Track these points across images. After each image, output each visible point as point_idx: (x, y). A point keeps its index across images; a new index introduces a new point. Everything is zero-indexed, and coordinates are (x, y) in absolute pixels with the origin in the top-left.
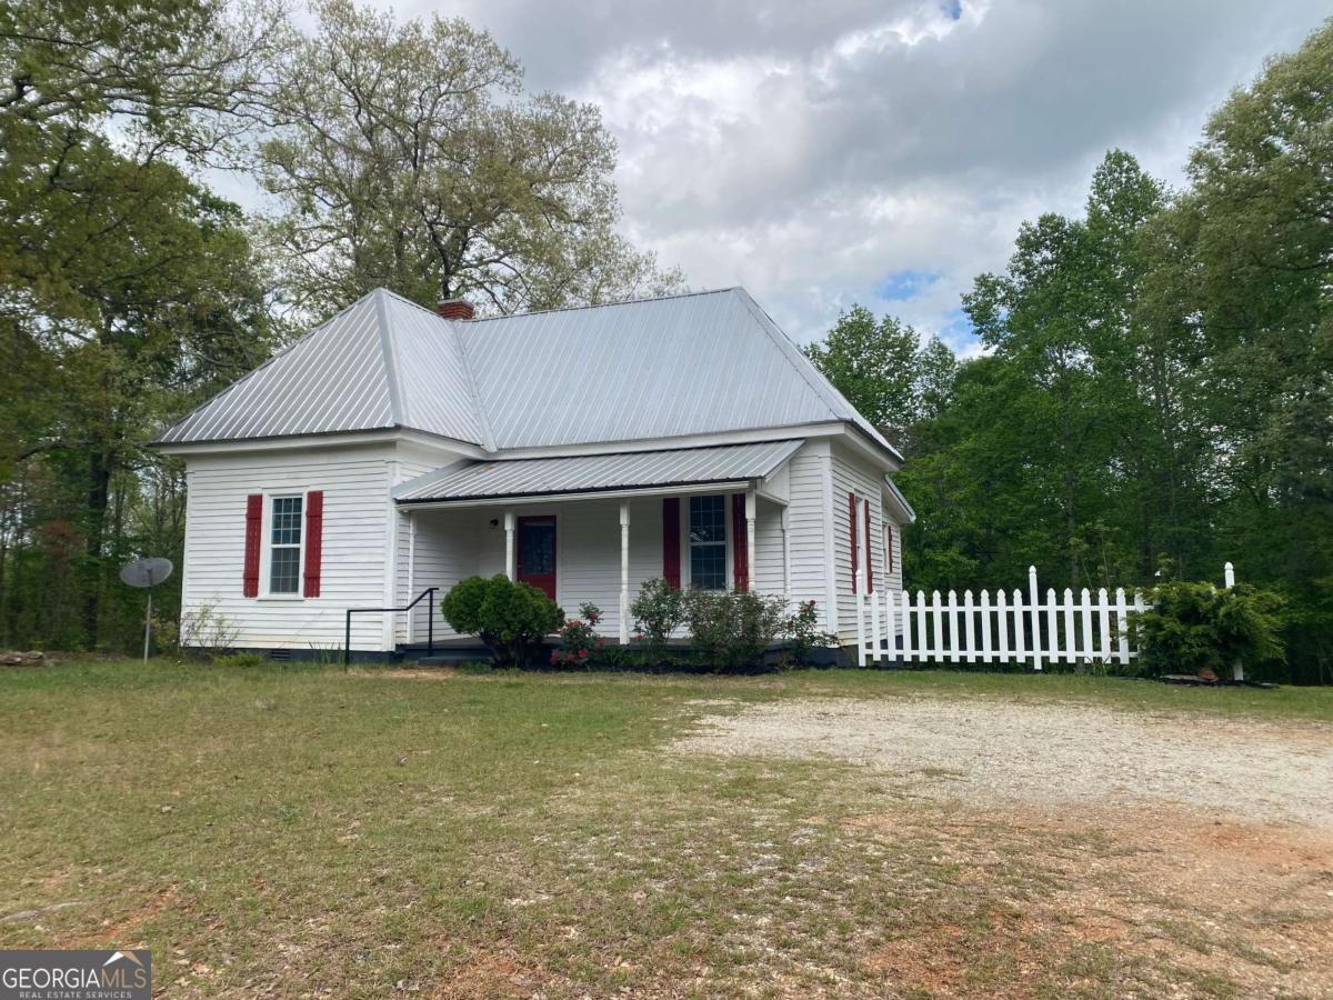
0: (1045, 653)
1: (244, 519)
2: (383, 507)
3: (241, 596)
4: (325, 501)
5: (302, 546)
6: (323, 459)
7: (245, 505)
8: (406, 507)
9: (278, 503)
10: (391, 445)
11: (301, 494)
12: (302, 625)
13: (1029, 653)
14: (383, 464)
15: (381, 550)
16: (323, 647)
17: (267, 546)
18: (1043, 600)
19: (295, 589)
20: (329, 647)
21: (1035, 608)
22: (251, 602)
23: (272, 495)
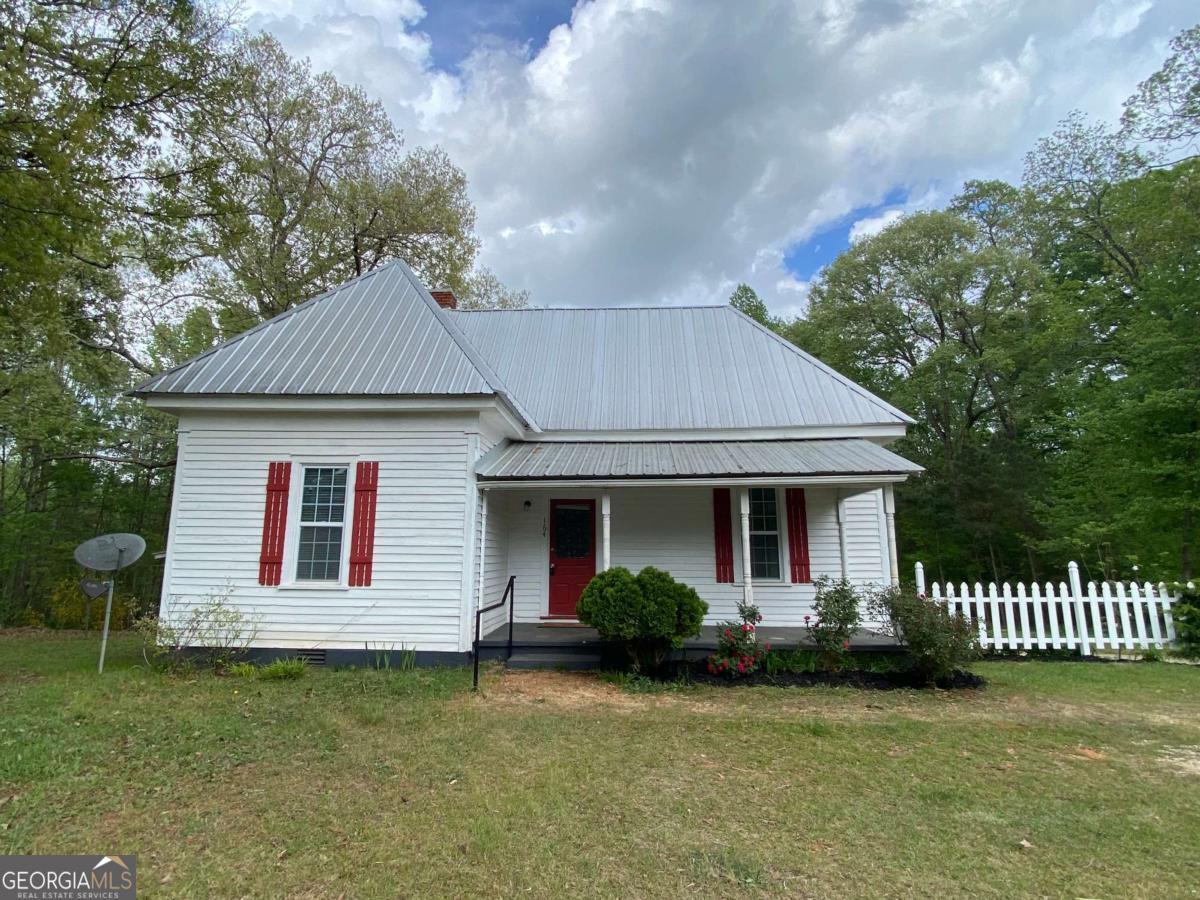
0: (1092, 640)
1: (264, 490)
2: (462, 483)
3: (256, 583)
4: (381, 474)
5: (348, 525)
6: (380, 426)
7: (266, 474)
8: (488, 485)
9: (310, 473)
10: (473, 414)
11: (348, 464)
12: (346, 620)
13: (1078, 640)
14: (461, 435)
15: (460, 533)
16: (379, 647)
17: (294, 524)
18: (1085, 593)
19: (334, 574)
20: (388, 647)
21: (1079, 599)
22: (270, 591)
23: (303, 464)
